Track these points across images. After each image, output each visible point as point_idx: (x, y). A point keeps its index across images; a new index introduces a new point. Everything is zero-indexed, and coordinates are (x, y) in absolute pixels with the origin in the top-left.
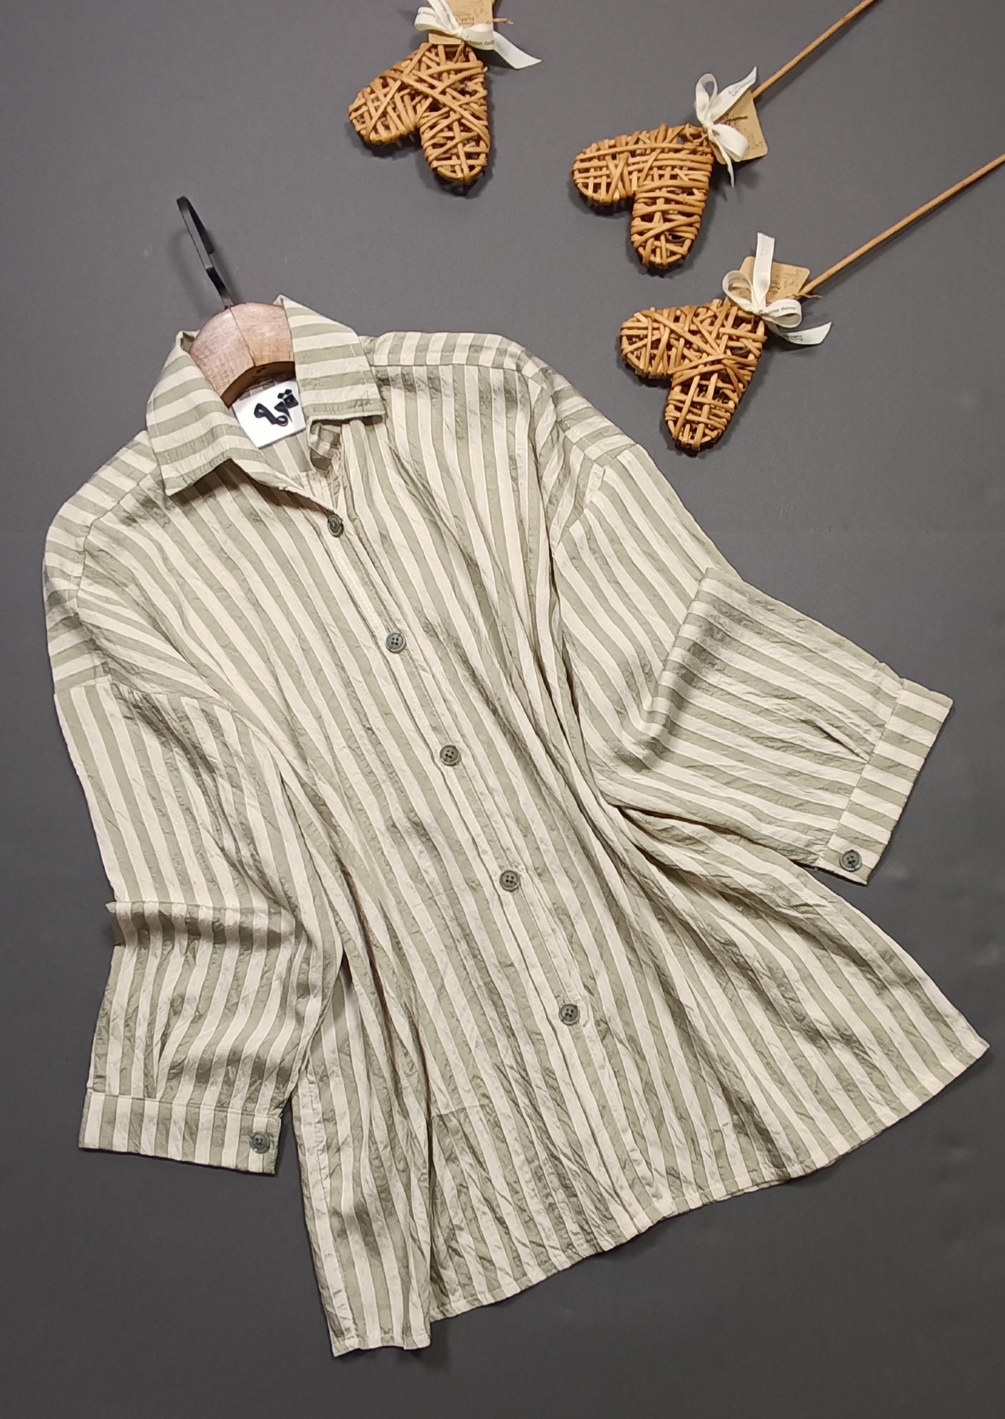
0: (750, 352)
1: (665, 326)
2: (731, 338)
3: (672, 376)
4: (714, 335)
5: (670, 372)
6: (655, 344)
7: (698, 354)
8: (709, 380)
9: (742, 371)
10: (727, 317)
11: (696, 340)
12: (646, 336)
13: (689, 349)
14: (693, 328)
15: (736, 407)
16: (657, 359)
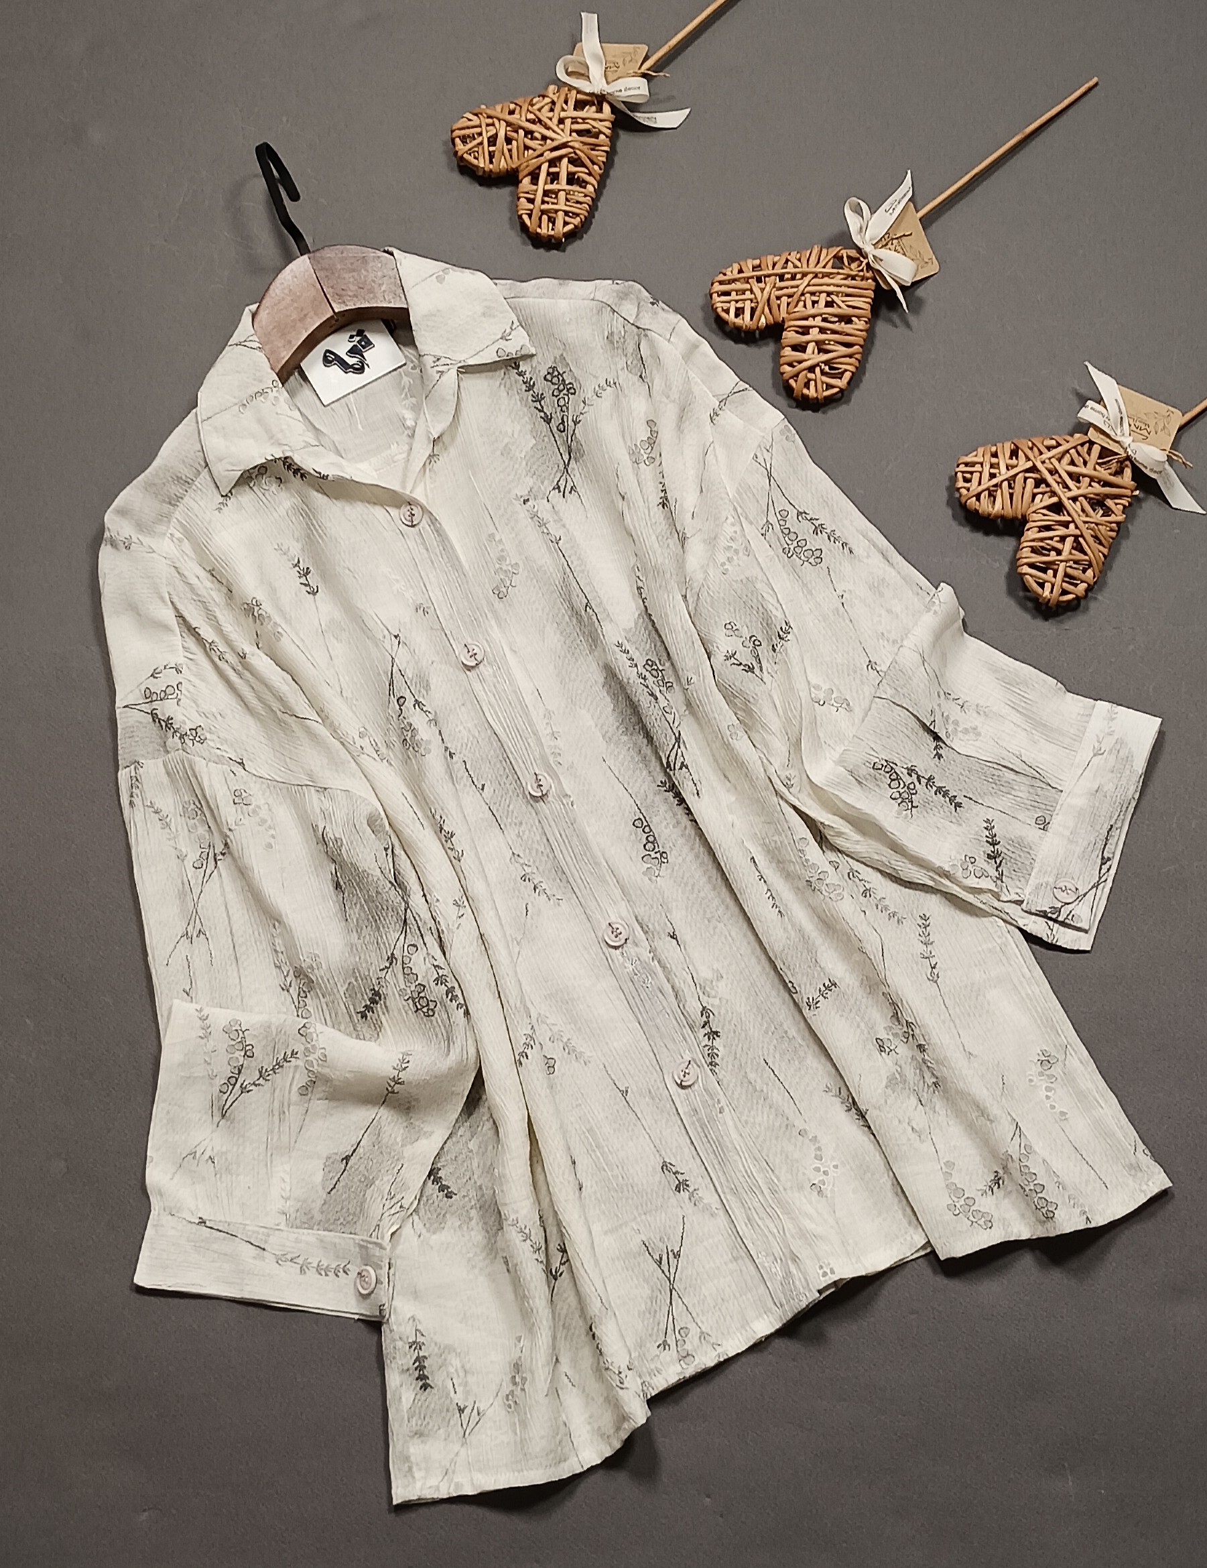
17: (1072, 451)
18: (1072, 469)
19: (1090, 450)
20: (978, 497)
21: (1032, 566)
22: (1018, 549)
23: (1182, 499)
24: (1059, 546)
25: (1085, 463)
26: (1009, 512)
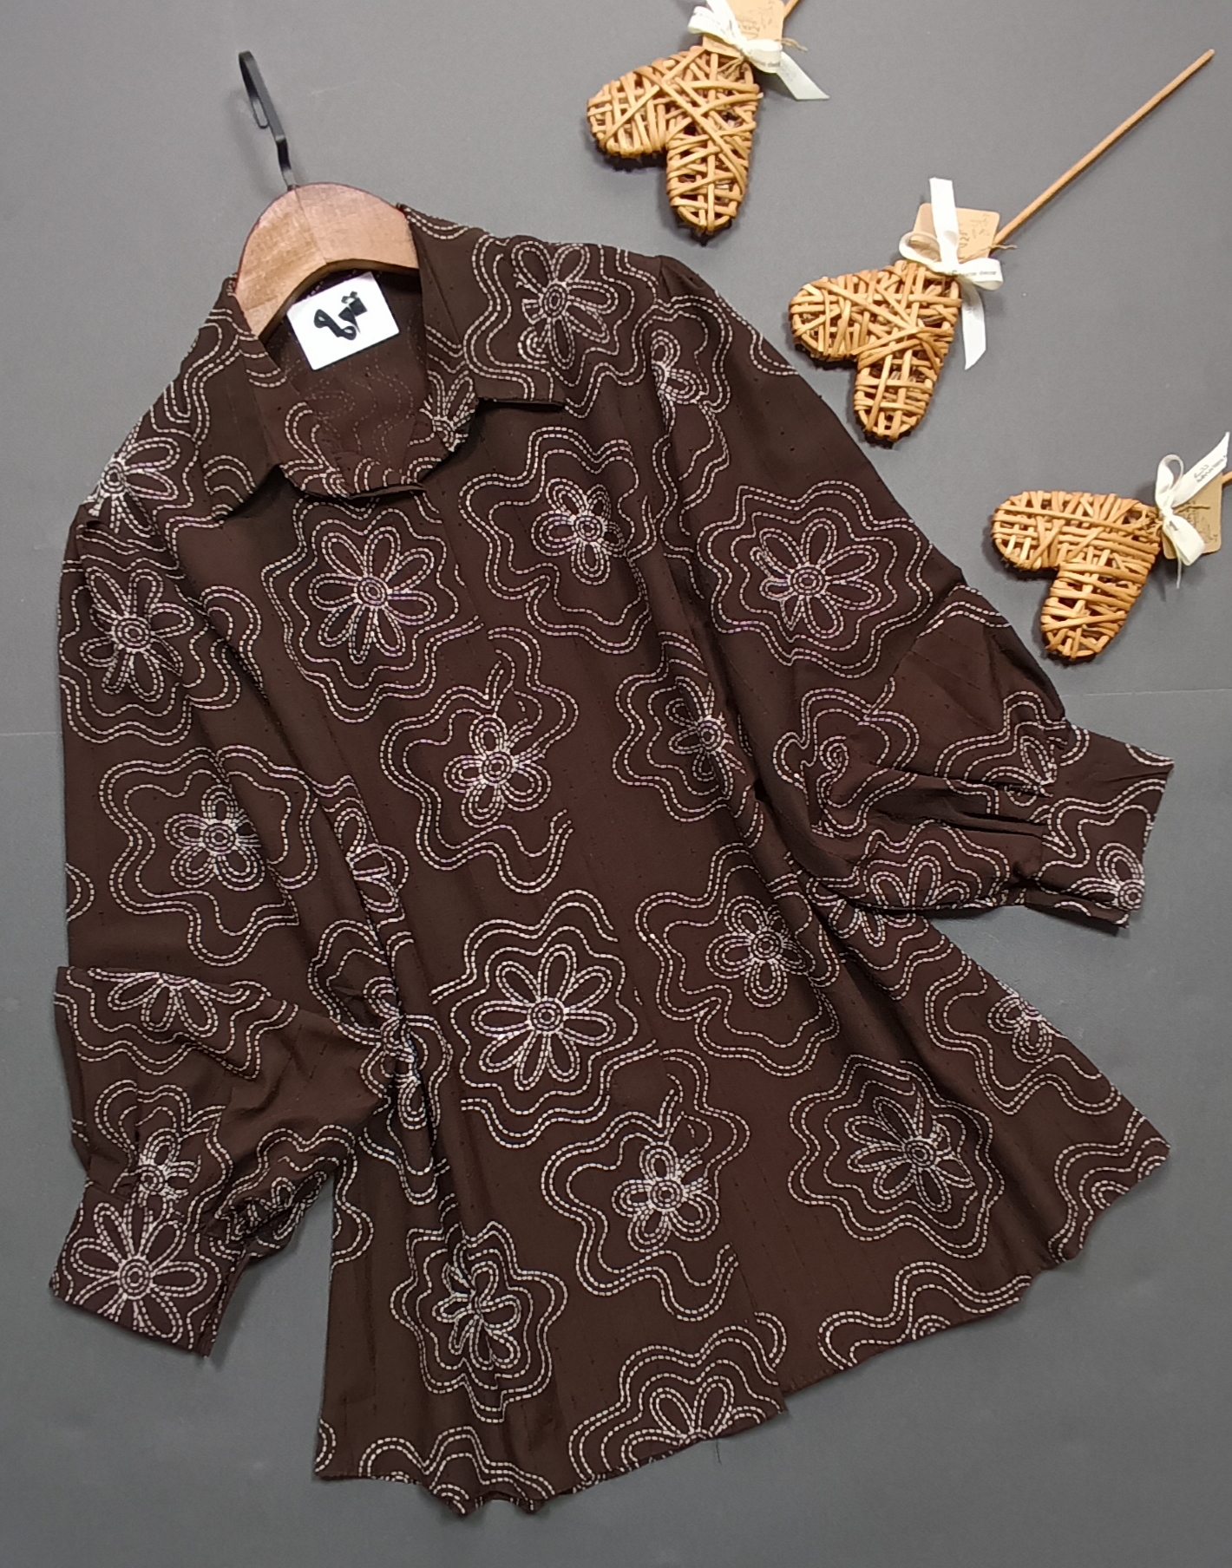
0: (944, 319)
1: (845, 299)
2: (921, 307)
3: (855, 357)
4: (904, 304)
5: (854, 353)
6: (835, 321)
7: (886, 328)
8: (901, 358)
9: (939, 344)
10: (914, 283)
11: (882, 311)
12: (823, 313)
13: (874, 322)
14: (878, 298)
15: (934, 385)
16: (838, 337)
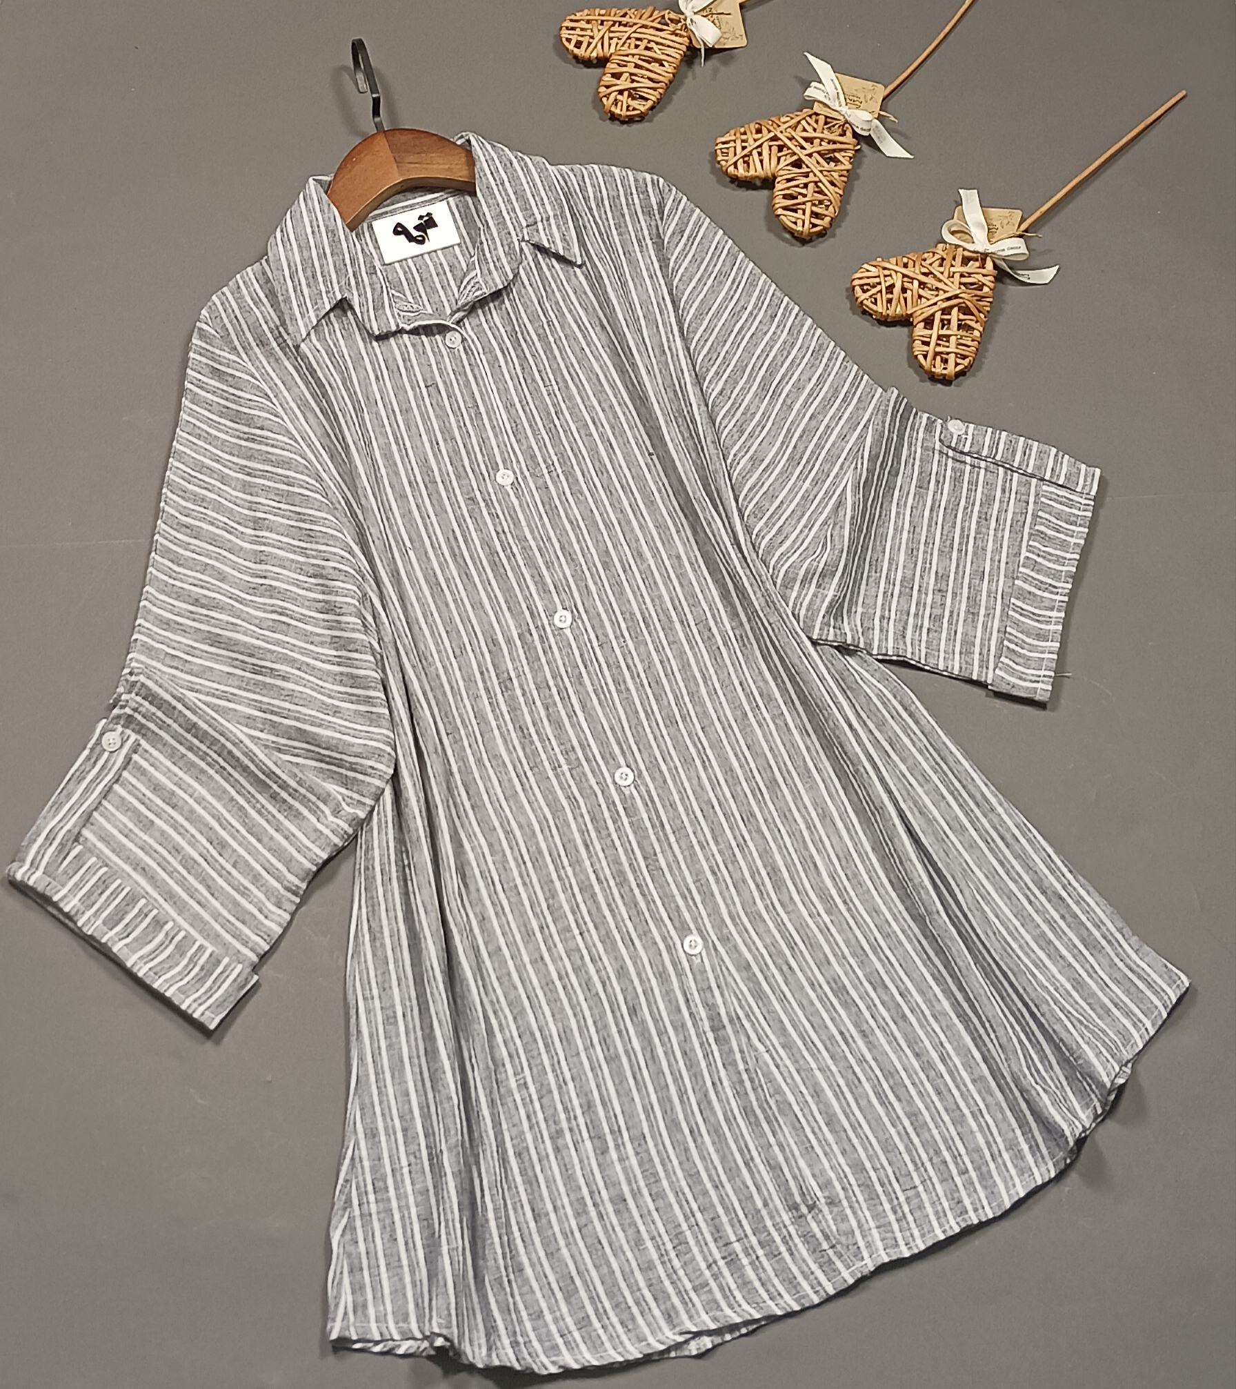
17: (803, 122)
18: (805, 134)
19: (817, 122)
20: (735, 164)
21: (785, 208)
22: (772, 198)
23: (892, 148)
24: (804, 191)
25: (815, 130)
26: (760, 172)
